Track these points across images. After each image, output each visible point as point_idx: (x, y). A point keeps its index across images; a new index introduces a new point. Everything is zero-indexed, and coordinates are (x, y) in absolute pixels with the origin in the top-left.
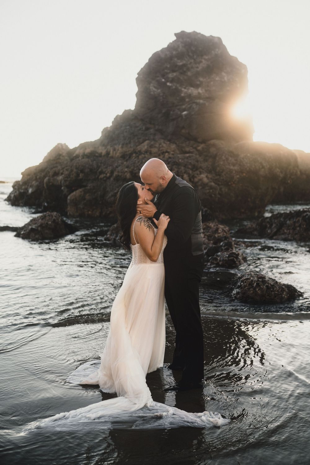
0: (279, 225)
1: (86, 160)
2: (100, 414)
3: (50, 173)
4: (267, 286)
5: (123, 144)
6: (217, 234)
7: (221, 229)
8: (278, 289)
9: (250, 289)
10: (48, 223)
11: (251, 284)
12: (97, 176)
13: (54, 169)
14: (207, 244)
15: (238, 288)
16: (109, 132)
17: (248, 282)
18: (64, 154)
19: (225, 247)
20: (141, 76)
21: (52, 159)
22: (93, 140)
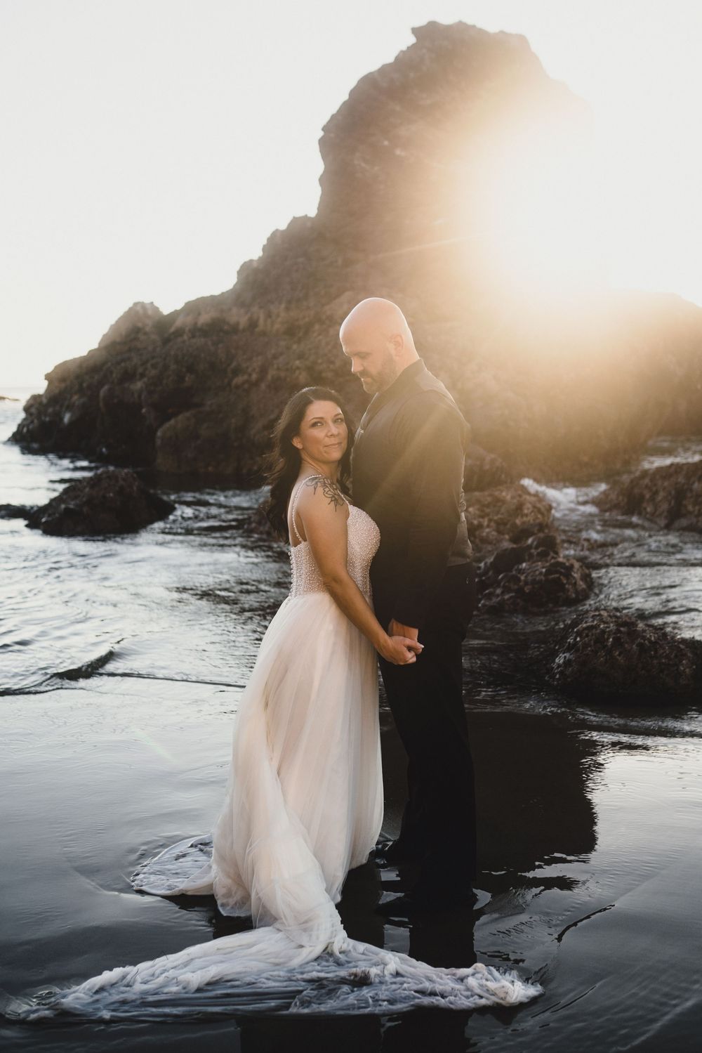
0: (673, 492)
1: (199, 341)
2: (212, 972)
3: (114, 375)
4: (641, 645)
5: (289, 302)
6: (519, 517)
7: (529, 506)
8: (667, 652)
9: (599, 654)
10: (108, 495)
11: (601, 639)
12: (226, 381)
13: (123, 364)
14: (494, 542)
15: (569, 649)
16: (256, 271)
17: (592, 635)
18: (147, 329)
19: (539, 550)
20: (332, 135)
21: (118, 340)
22: (217, 292)
